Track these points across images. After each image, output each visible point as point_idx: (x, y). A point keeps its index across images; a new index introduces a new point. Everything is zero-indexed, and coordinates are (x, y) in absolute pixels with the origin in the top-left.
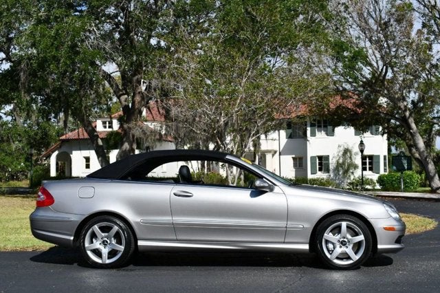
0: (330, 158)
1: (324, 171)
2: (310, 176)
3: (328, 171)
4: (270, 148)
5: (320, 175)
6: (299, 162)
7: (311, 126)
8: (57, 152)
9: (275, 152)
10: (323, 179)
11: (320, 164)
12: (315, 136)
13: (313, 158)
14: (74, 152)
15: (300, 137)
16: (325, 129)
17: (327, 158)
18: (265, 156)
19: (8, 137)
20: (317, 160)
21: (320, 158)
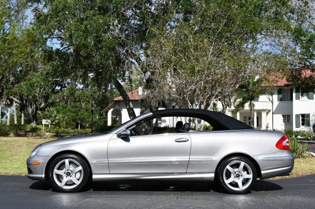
0: (311, 116)
1: (306, 125)
2: (295, 129)
3: (309, 125)
4: (264, 108)
5: (303, 128)
6: (287, 119)
7: (296, 92)
8: (112, 110)
9: (269, 111)
10: (304, 131)
11: (303, 120)
12: (299, 99)
13: (297, 116)
14: (123, 110)
15: (288, 100)
16: (307, 94)
17: (308, 115)
18: (261, 114)
19: (79, 99)
20: (301, 117)
21: (303, 116)
